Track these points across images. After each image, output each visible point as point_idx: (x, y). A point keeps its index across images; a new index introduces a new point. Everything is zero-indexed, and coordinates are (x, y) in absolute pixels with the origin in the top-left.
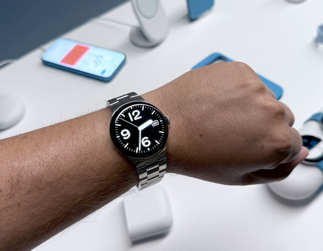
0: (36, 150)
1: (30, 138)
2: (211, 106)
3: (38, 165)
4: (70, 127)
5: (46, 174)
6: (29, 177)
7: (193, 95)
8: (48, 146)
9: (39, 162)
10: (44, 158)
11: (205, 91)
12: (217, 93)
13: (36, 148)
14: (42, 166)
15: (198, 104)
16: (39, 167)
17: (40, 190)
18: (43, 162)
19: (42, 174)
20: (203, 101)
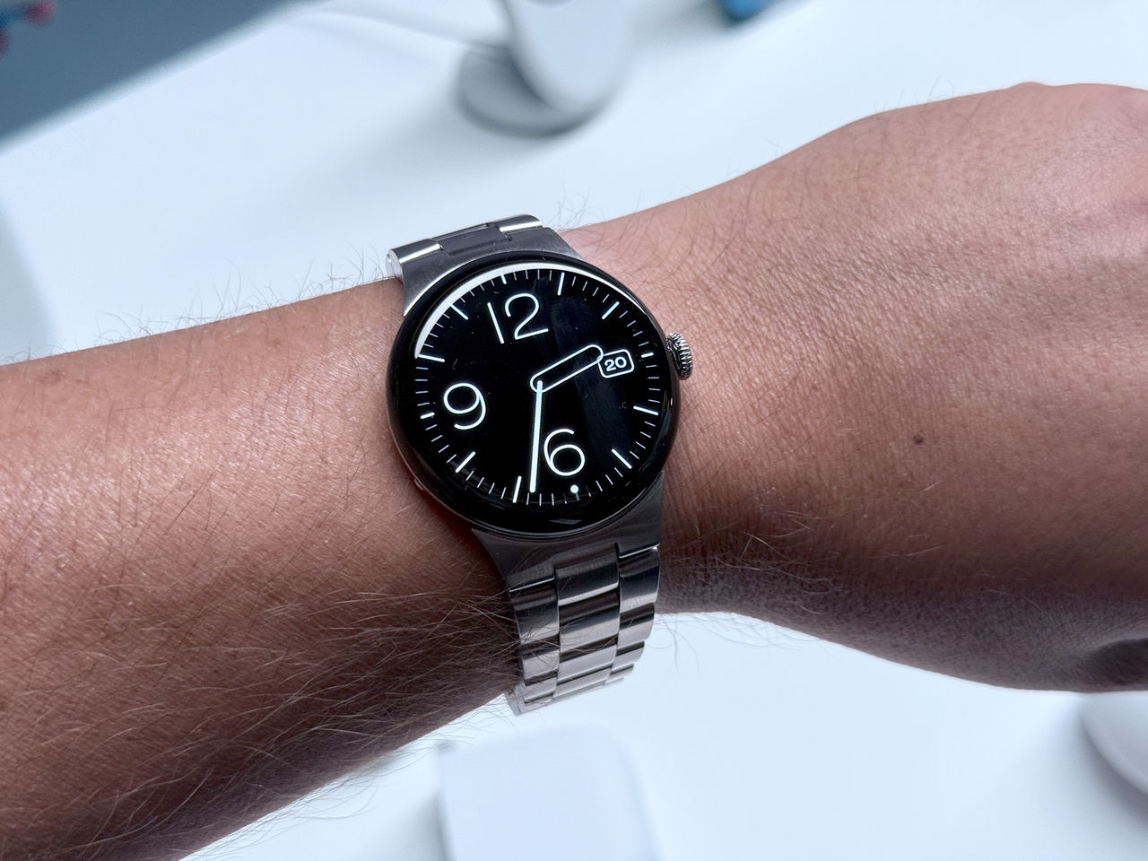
0: (108, 440)
1: (79, 381)
2: (984, 295)
3: (112, 512)
4: (276, 342)
5: (144, 561)
6: (59, 569)
7: (891, 232)
8: (168, 424)
9: (117, 500)
10: (140, 481)
11: (955, 219)
12: (1018, 234)
13: (108, 430)
14: (128, 519)
15: (914, 278)
16: (115, 523)
17: (110, 636)
18: (136, 500)
19: (125, 557)
20: (943, 269)
